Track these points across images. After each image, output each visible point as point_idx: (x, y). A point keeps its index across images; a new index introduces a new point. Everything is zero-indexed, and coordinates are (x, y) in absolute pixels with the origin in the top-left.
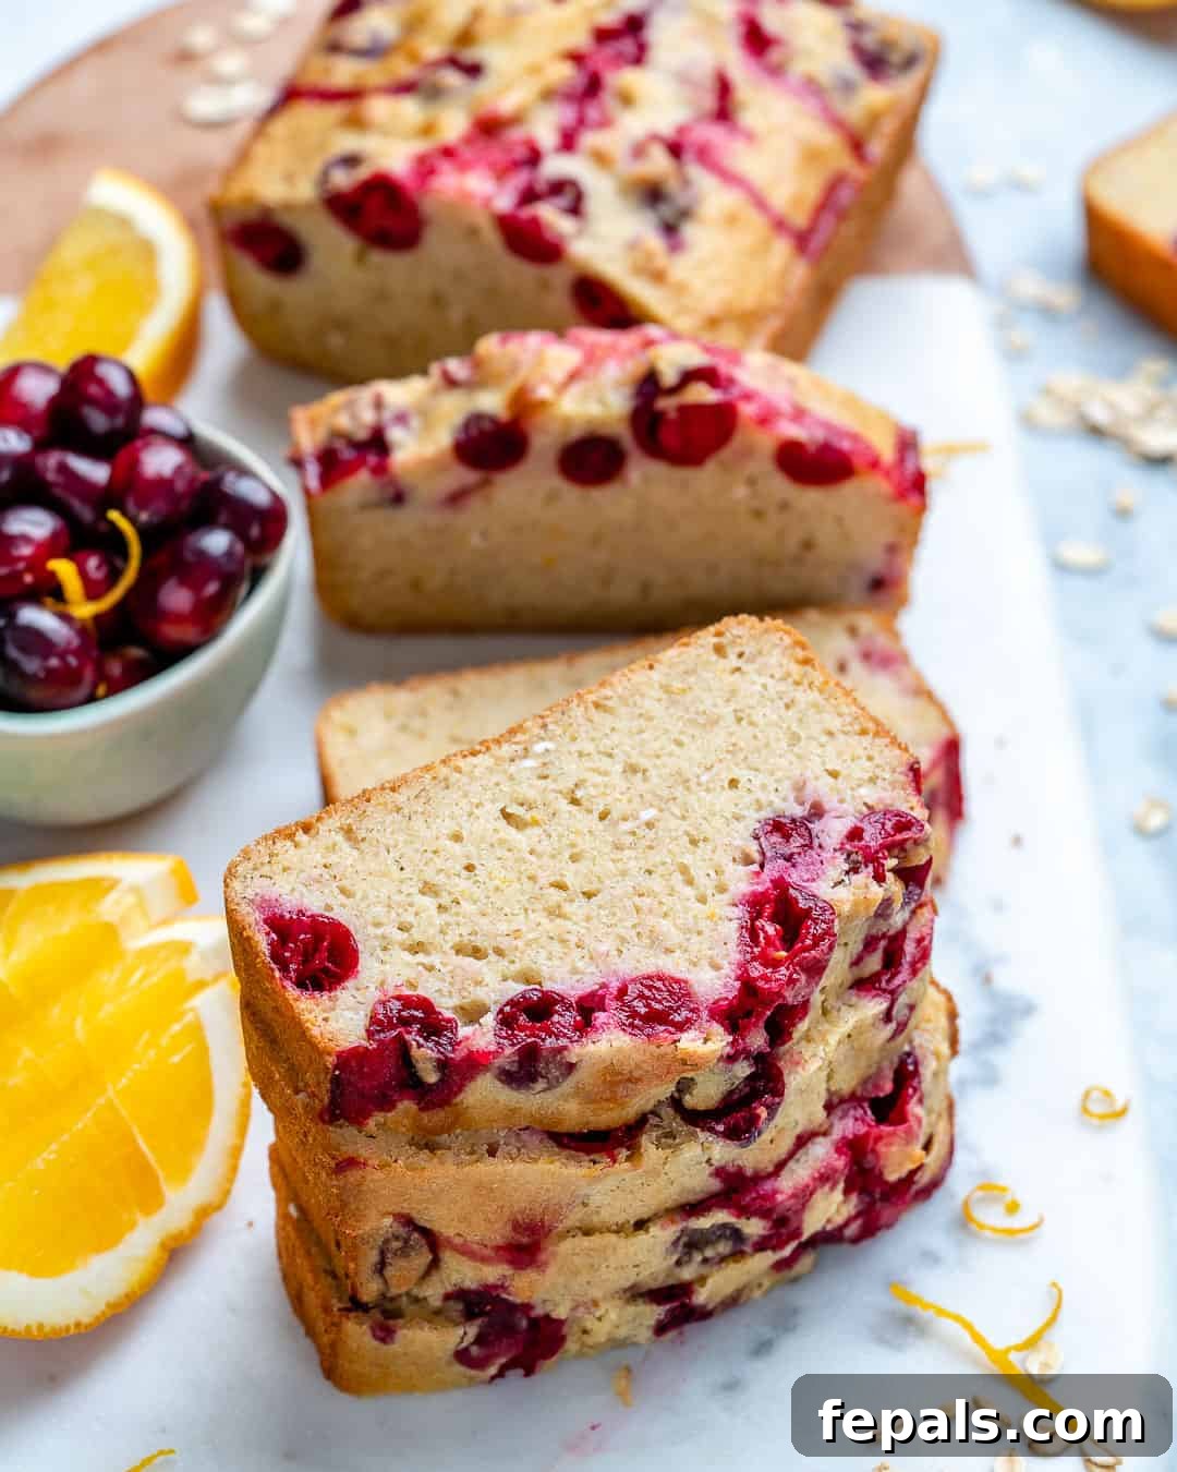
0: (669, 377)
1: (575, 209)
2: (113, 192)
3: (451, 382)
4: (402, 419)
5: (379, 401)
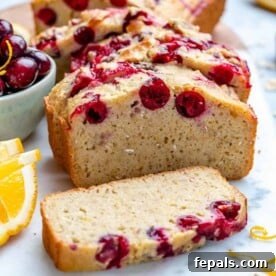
3: (74, 24)
4: (60, 34)
5: (54, 31)
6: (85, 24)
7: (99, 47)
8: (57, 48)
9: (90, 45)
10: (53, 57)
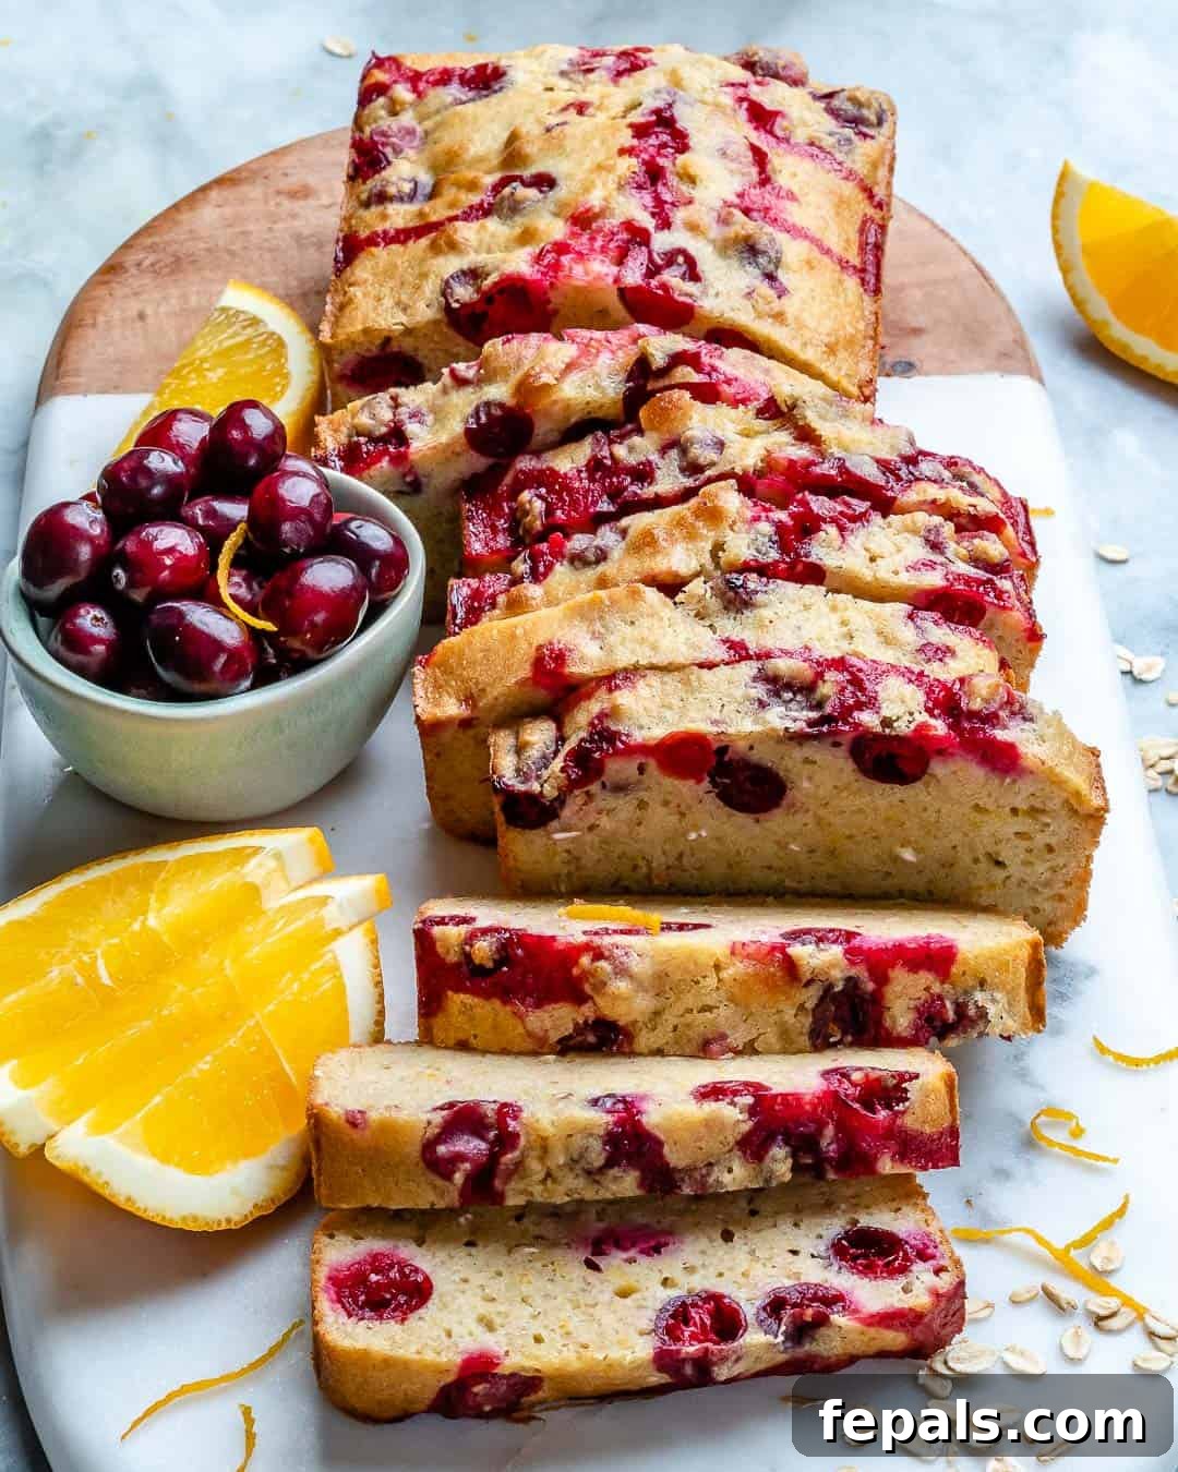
0: (659, 360)
1: (693, 274)
2: (239, 297)
3: (461, 382)
4: (415, 415)
5: (396, 404)
6: (499, 392)
7: (554, 473)
8: (411, 470)
9: (525, 463)
10: (395, 496)
